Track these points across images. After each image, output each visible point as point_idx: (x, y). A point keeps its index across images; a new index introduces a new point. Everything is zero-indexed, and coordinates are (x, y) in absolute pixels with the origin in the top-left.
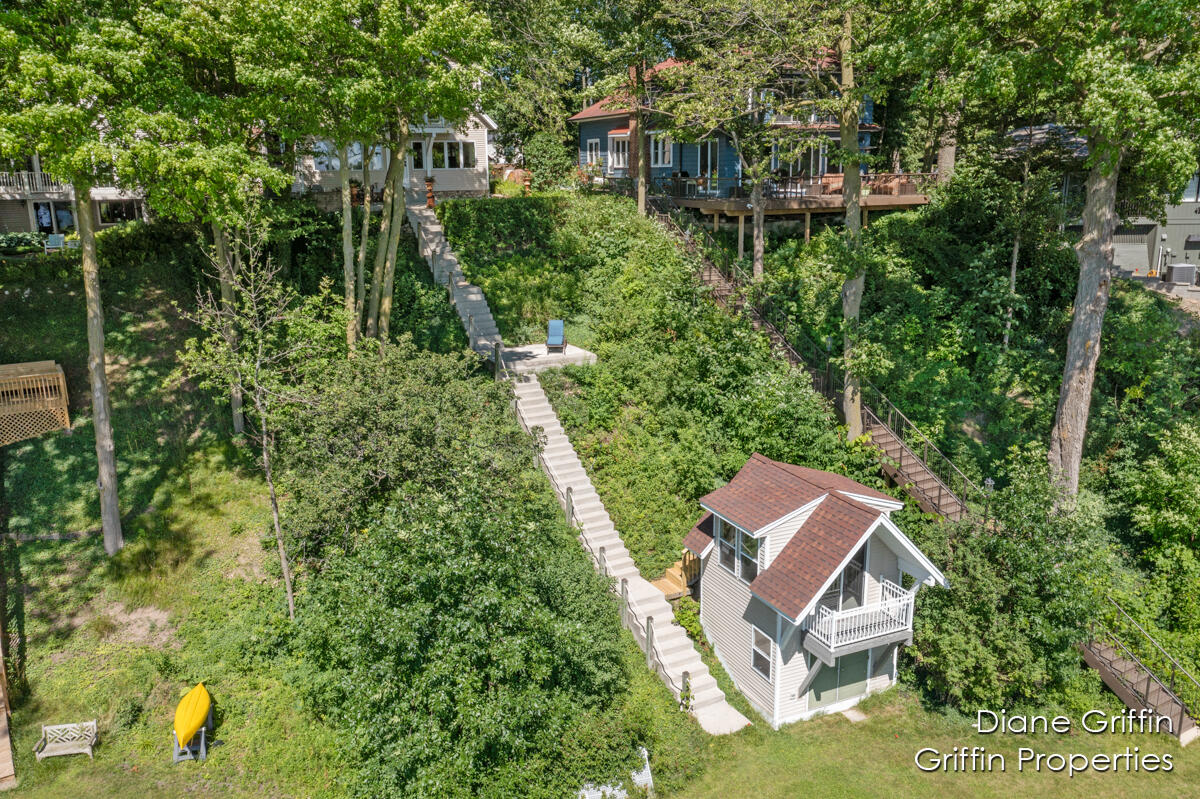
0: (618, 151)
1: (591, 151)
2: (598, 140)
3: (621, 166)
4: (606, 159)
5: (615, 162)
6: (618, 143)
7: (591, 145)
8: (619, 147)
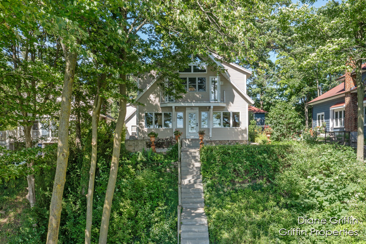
0: (337, 117)
1: (319, 119)
2: (323, 113)
3: (339, 126)
4: (328, 124)
5: (334, 125)
6: (337, 113)
7: (319, 116)
8: (337, 115)
